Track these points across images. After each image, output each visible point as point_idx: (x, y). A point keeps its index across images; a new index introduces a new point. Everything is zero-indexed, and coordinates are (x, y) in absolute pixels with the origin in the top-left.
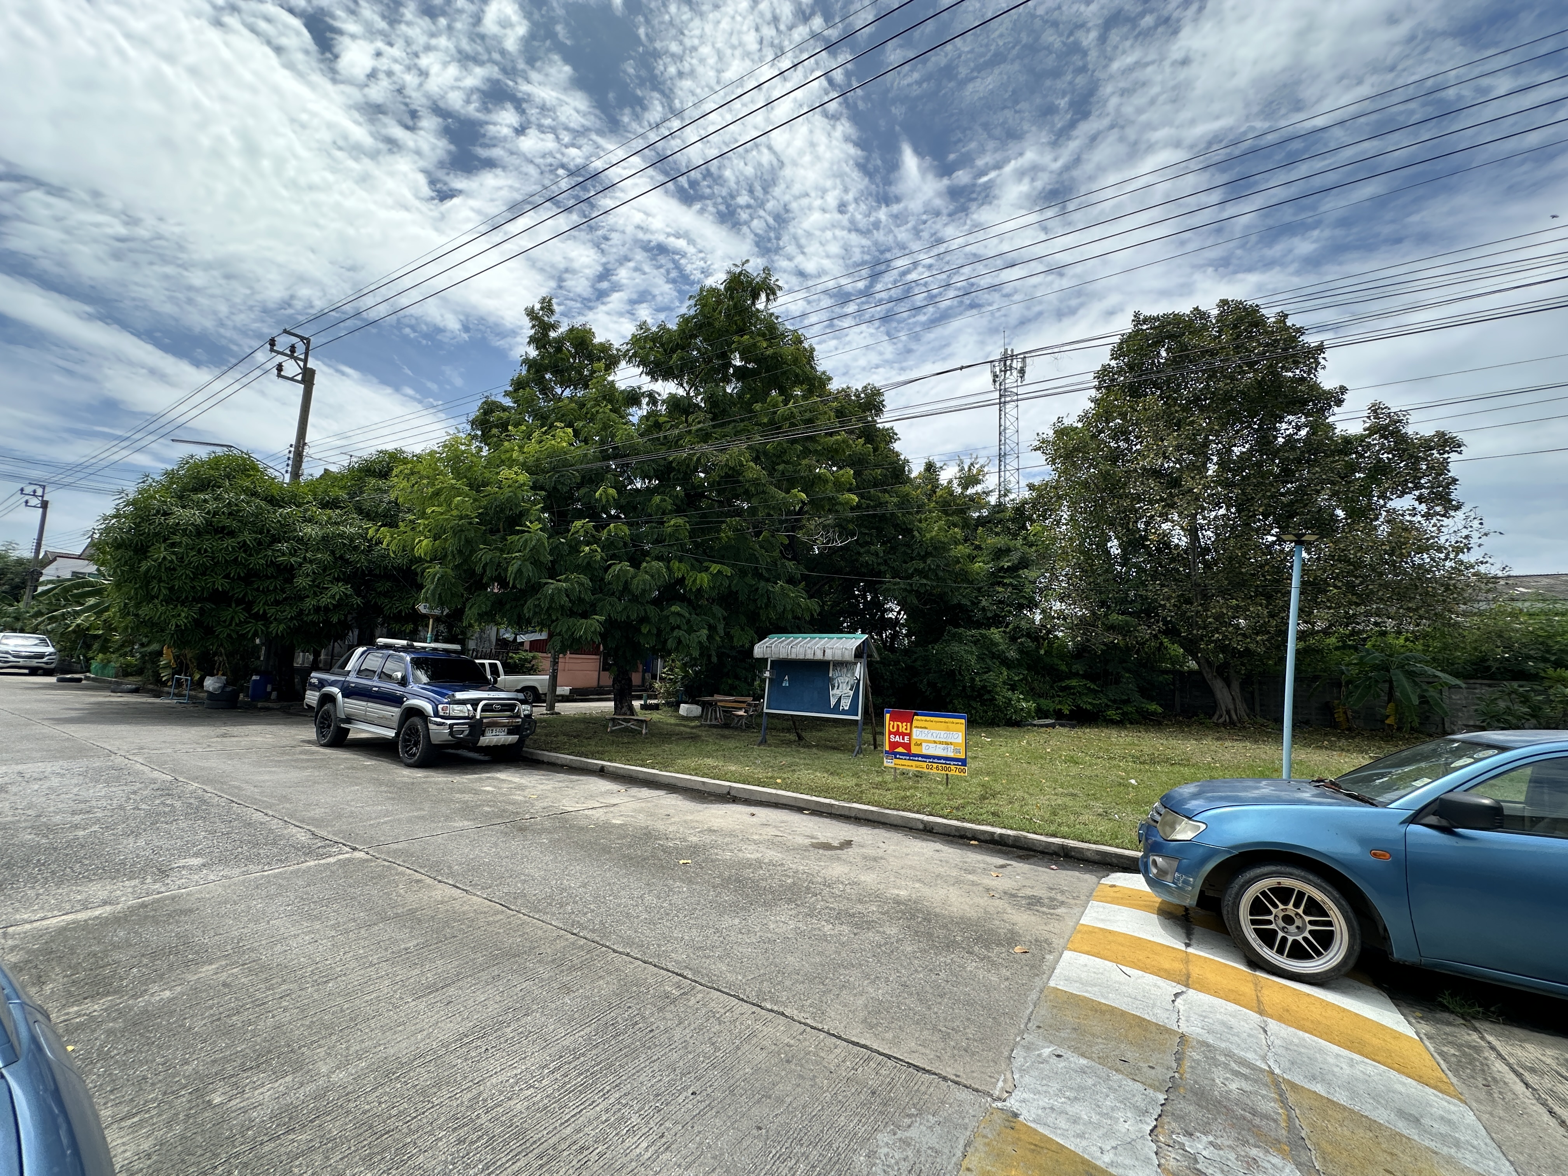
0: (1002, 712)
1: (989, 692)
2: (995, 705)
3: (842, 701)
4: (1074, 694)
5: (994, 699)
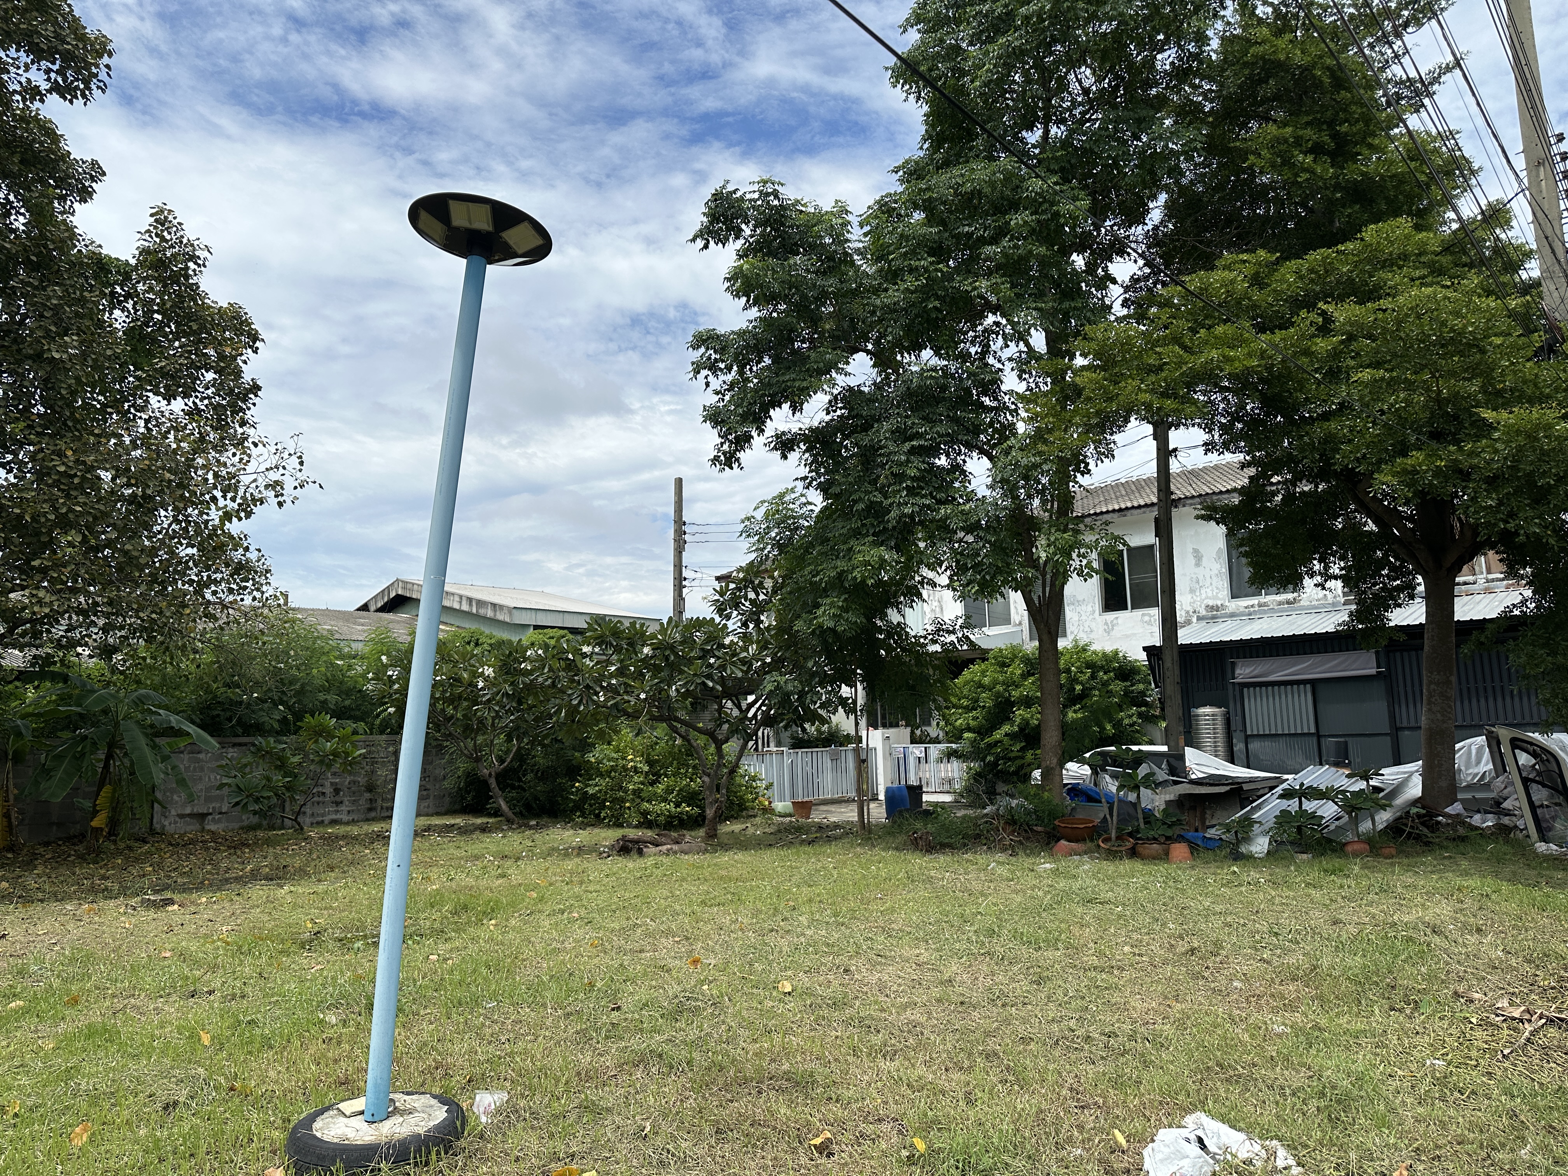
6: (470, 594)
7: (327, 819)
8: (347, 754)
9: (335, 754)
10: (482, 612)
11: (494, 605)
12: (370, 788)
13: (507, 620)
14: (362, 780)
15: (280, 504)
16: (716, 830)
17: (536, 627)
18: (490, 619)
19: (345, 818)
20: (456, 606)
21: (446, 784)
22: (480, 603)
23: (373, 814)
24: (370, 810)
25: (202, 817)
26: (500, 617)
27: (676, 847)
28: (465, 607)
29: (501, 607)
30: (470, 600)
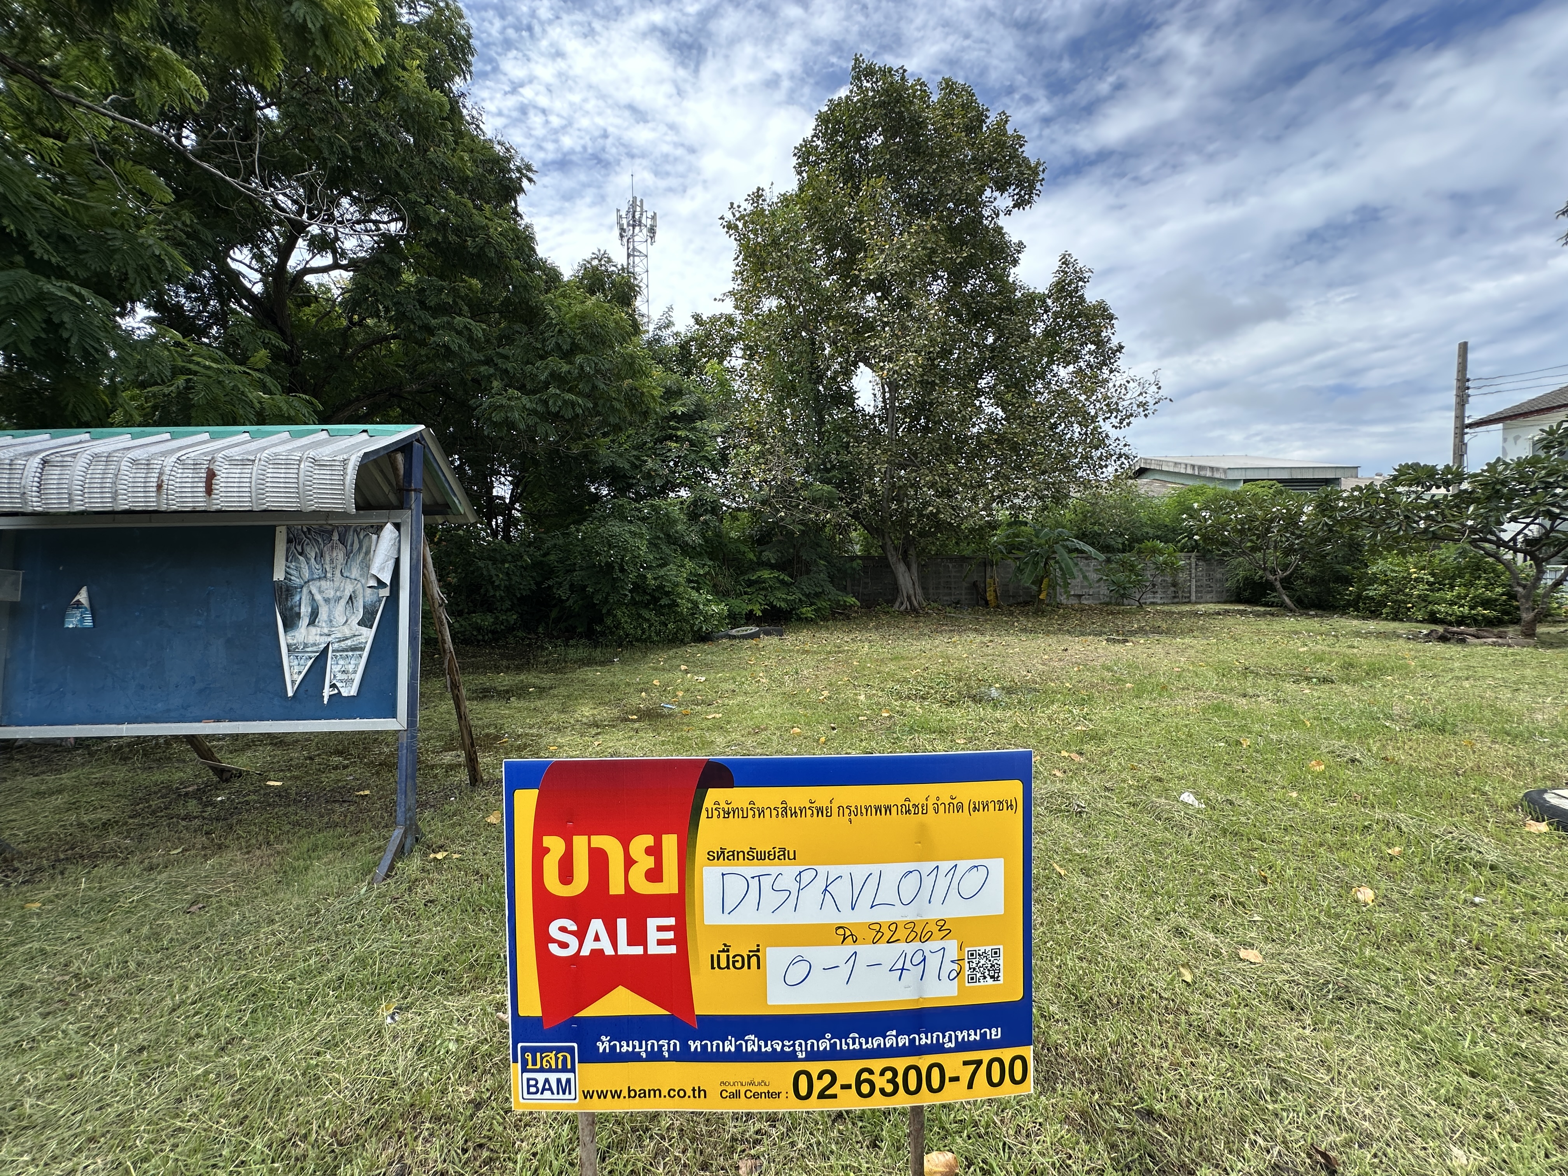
0: (687, 622)
1: (667, 594)
2: (676, 613)
3: (333, 668)
4: (764, 589)
5: (675, 604)
6: (1193, 463)
7: (1148, 601)
8: (1173, 564)
9: (1165, 563)
10: (1202, 473)
11: (1212, 468)
12: (1174, 585)
13: (1223, 477)
14: (1169, 579)
15: (1146, 416)
16: (1534, 630)
17: (1245, 481)
18: (1209, 478)
19: (1159, 601)
20: (1183, 471)
21: (1228, 585)
22: (1201, 468)
23: (1176, 600)
24: (1174, 597)
25: (1080, 596)
26: (1217, 475)
27: (1500, 641)
28: (1189, 471)
29: (1218, 469)
30: (1193, 466)
